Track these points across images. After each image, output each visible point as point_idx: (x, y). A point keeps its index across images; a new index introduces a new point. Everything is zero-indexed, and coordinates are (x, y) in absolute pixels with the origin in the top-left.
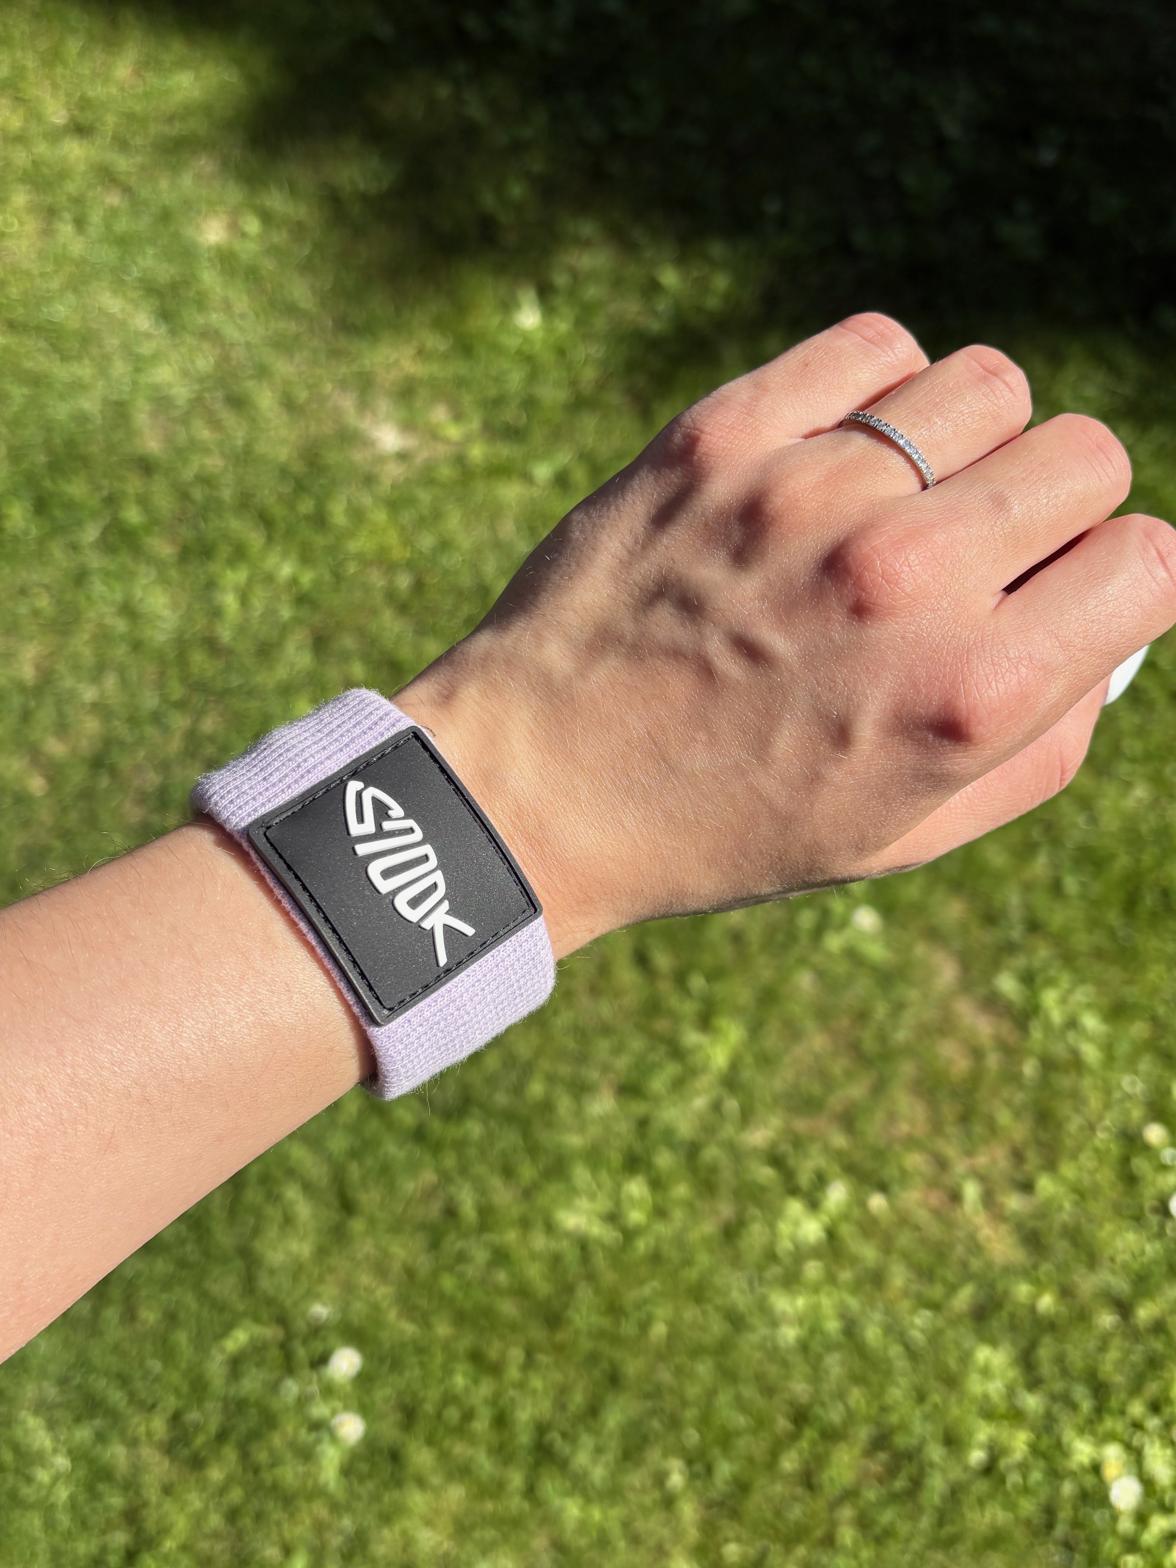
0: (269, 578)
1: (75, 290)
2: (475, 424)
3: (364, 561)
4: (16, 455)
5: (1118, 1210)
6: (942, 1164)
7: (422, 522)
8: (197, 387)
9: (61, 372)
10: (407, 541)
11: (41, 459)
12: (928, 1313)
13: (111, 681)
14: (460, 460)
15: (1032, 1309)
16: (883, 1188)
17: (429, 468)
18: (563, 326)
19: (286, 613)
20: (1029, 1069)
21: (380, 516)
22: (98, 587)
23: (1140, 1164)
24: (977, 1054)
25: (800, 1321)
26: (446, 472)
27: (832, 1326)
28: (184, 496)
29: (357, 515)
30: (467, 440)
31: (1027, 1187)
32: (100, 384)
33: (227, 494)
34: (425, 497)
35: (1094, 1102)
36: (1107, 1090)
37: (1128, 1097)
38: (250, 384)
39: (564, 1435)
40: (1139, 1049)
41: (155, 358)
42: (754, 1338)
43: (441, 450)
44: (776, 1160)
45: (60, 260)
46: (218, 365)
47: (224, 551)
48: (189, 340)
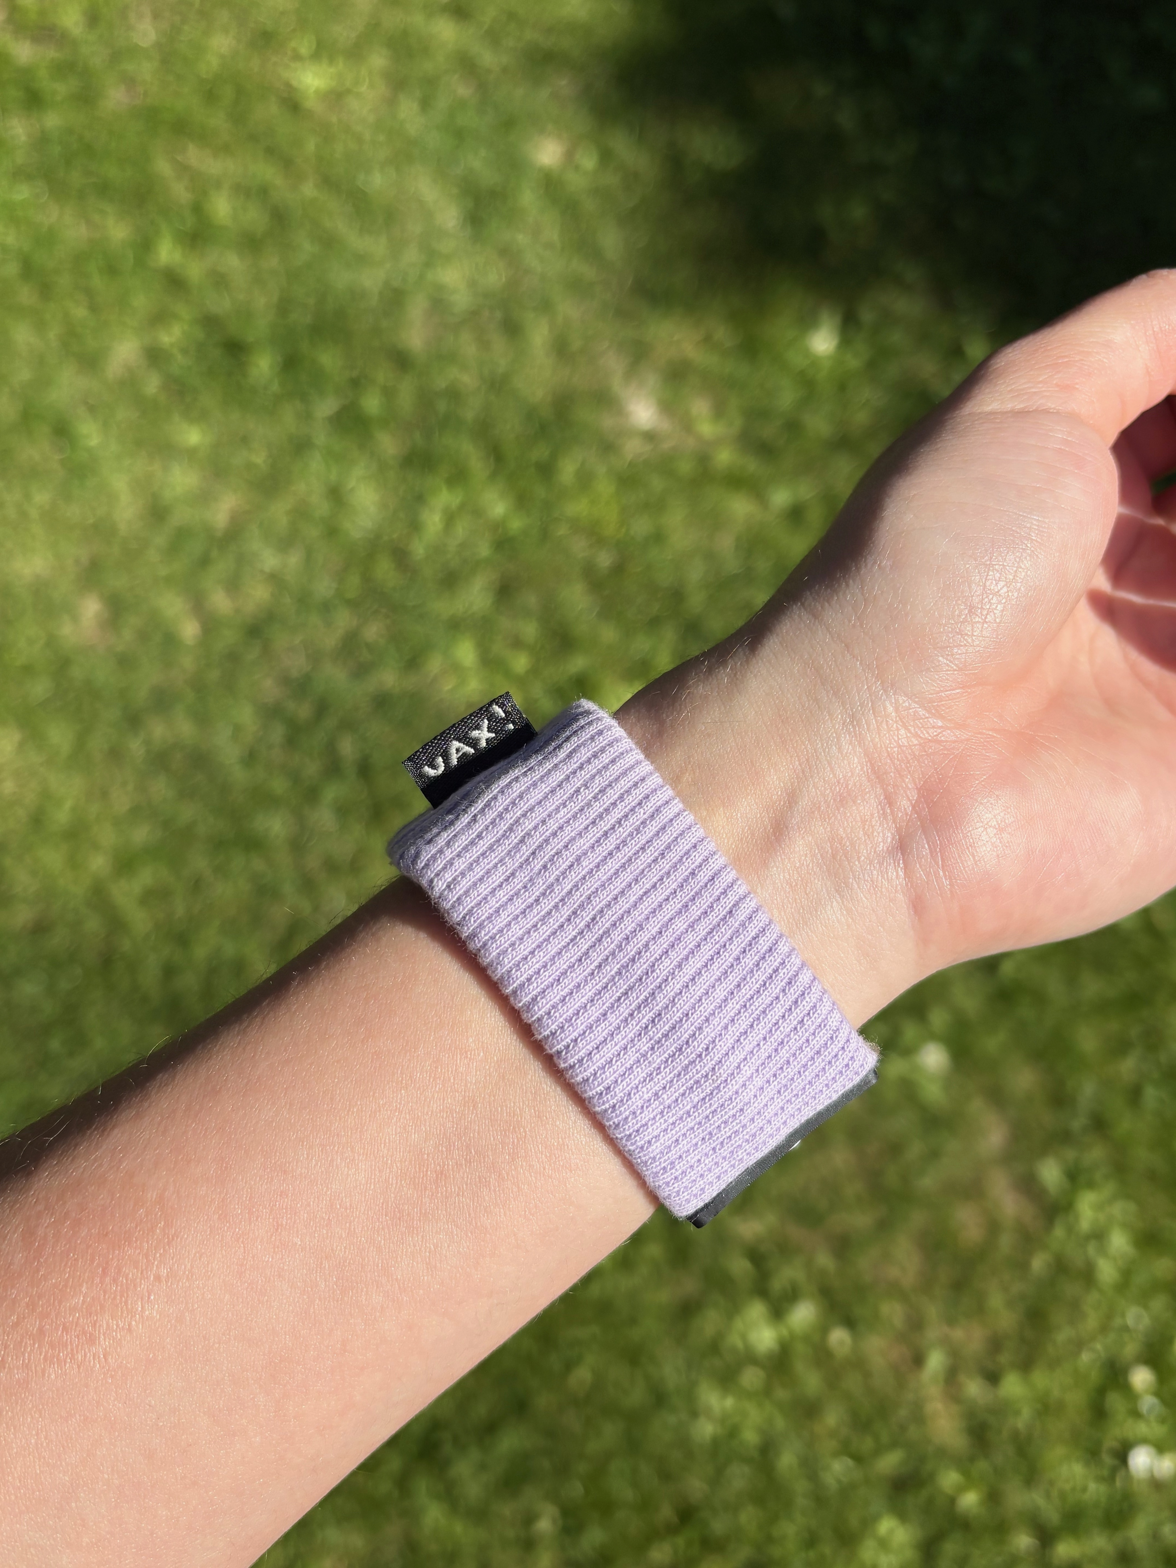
0: (478, 512)
1: (398, 166)
2: (733, 428)
4: (284, 307)
5: (1076, 1438)
6: (916, 1324)
7: (646, 506)
8: (478, 300)
9: (356, 242)
10: (624, 521)
11: (307, 319)
12: (850, 1462)
15: (952, 1501)
16: (850, 1323)
17: (671, 458)
20: (1039, 1263)
21: (607, 488)
22: (316, 462)
23: (1115, 1401)
24: (993, 1227)
25: (723, 1420)
27: (751, 1437)
28: (428, 404)
29: (586, 479)
30: (719, 441)
31: (993, 1378)
34: (657, 484)
35: (1092, 1321)
36: (1110, 1313)
37: (1126, 1329)
38: (530, 315)
39: (456, 1439)
40: (1156, 1287)
41: (448, 258)
42: (671, 1419)
43: (689, 443)
44: (757, 1257)
45: (394, 133)
46: (507, 285)
47: (447, 469)
48: (489, 252)
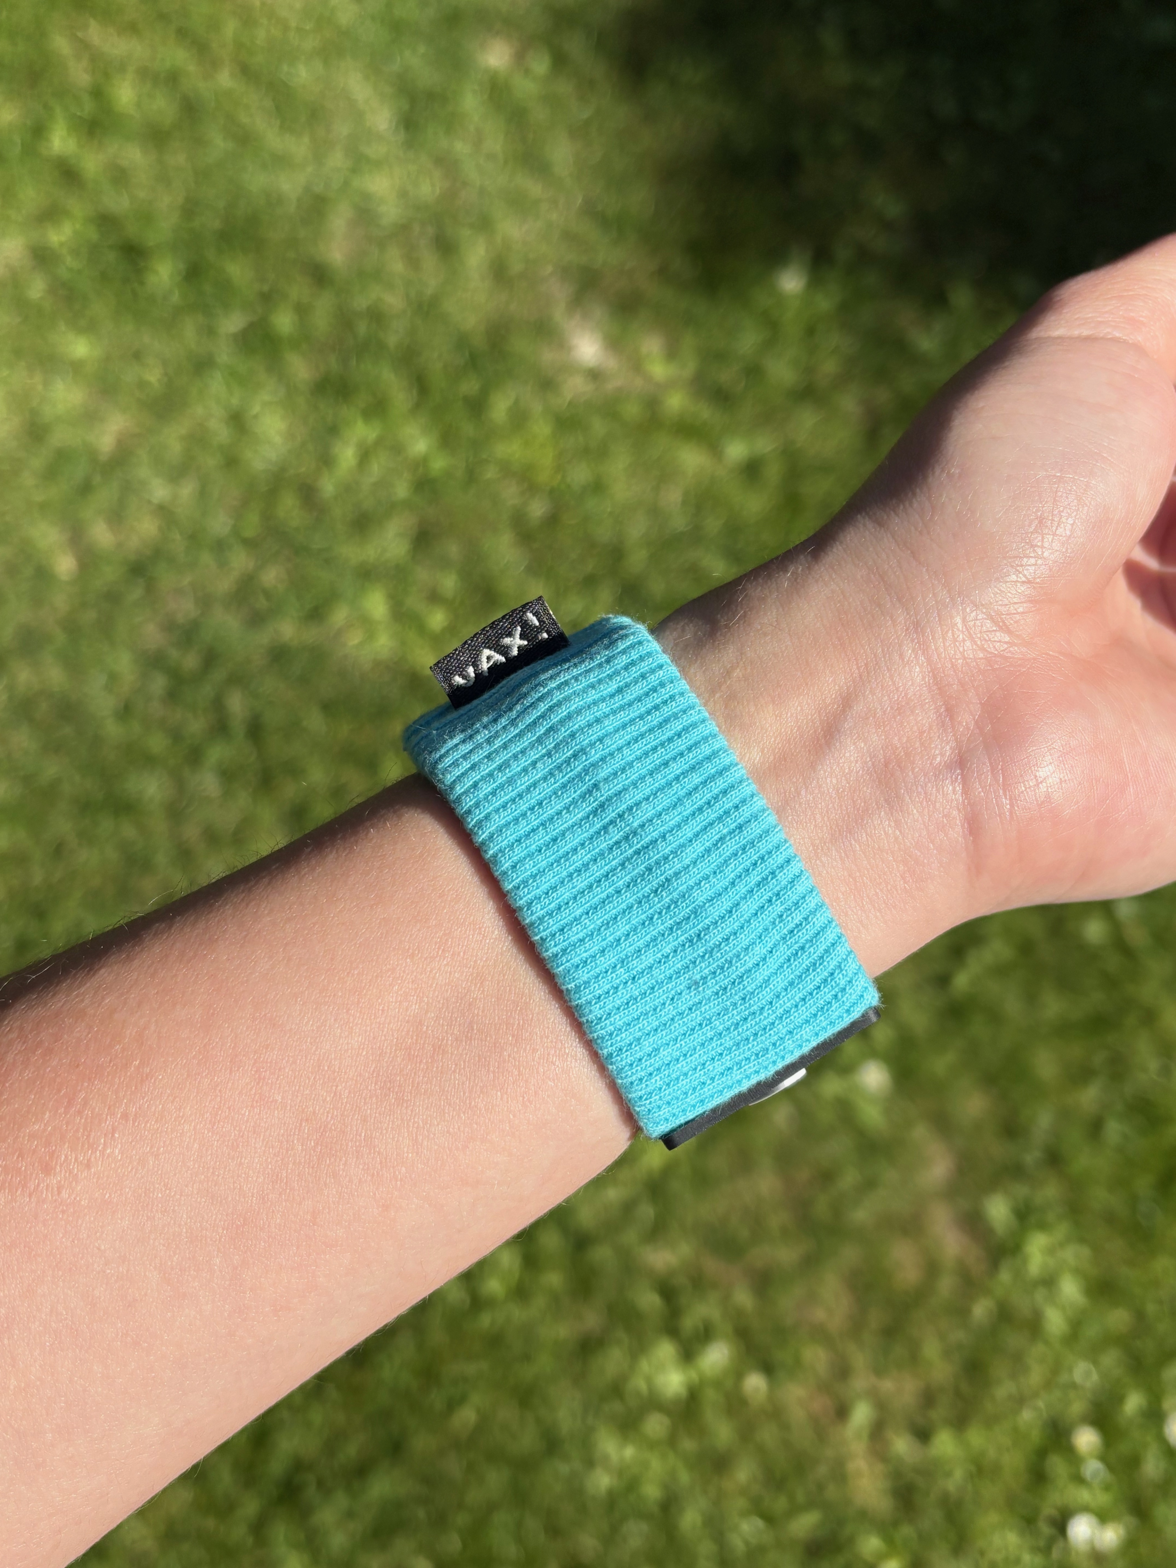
0: (397, 449)
1: (326, 59)
2: (687, 370)
3: (506, 469)
4: (190, 209)
5: (1011, 1503)
6: (843, 1372)
7: (585, 452)
8: (409, 213)
9: (275, 140)
10: (560, 468)
11: (215, 223)
12: (760, 1523)
13: (187, 490)
14: (652, 403)
16: (768, 1369)
17: (616, 399)
18: (824, 304)
19: (402, 490)
20: (981, 1310)
23: (1057, 1465)
25: (621, 1471)
26: (632, 410)
27: (652, 1491)
28: (347, 324)
29: (519, 418)
30: (670, 384)
31: (923, 1435)
32: (310, 169)
35: (1036, 1376)
36: (1056, 1368)
37: (1074, 1386)
38: (467, 232)
39: (320, 1484)
40: (1109, 1340)
41: (378, 164)
42: (564, 1468)
43: (638, 384)
44: (667, 1291)
45: (324, 21)
46: (441, 198)
47: (364, 399)
48: (423, 159)
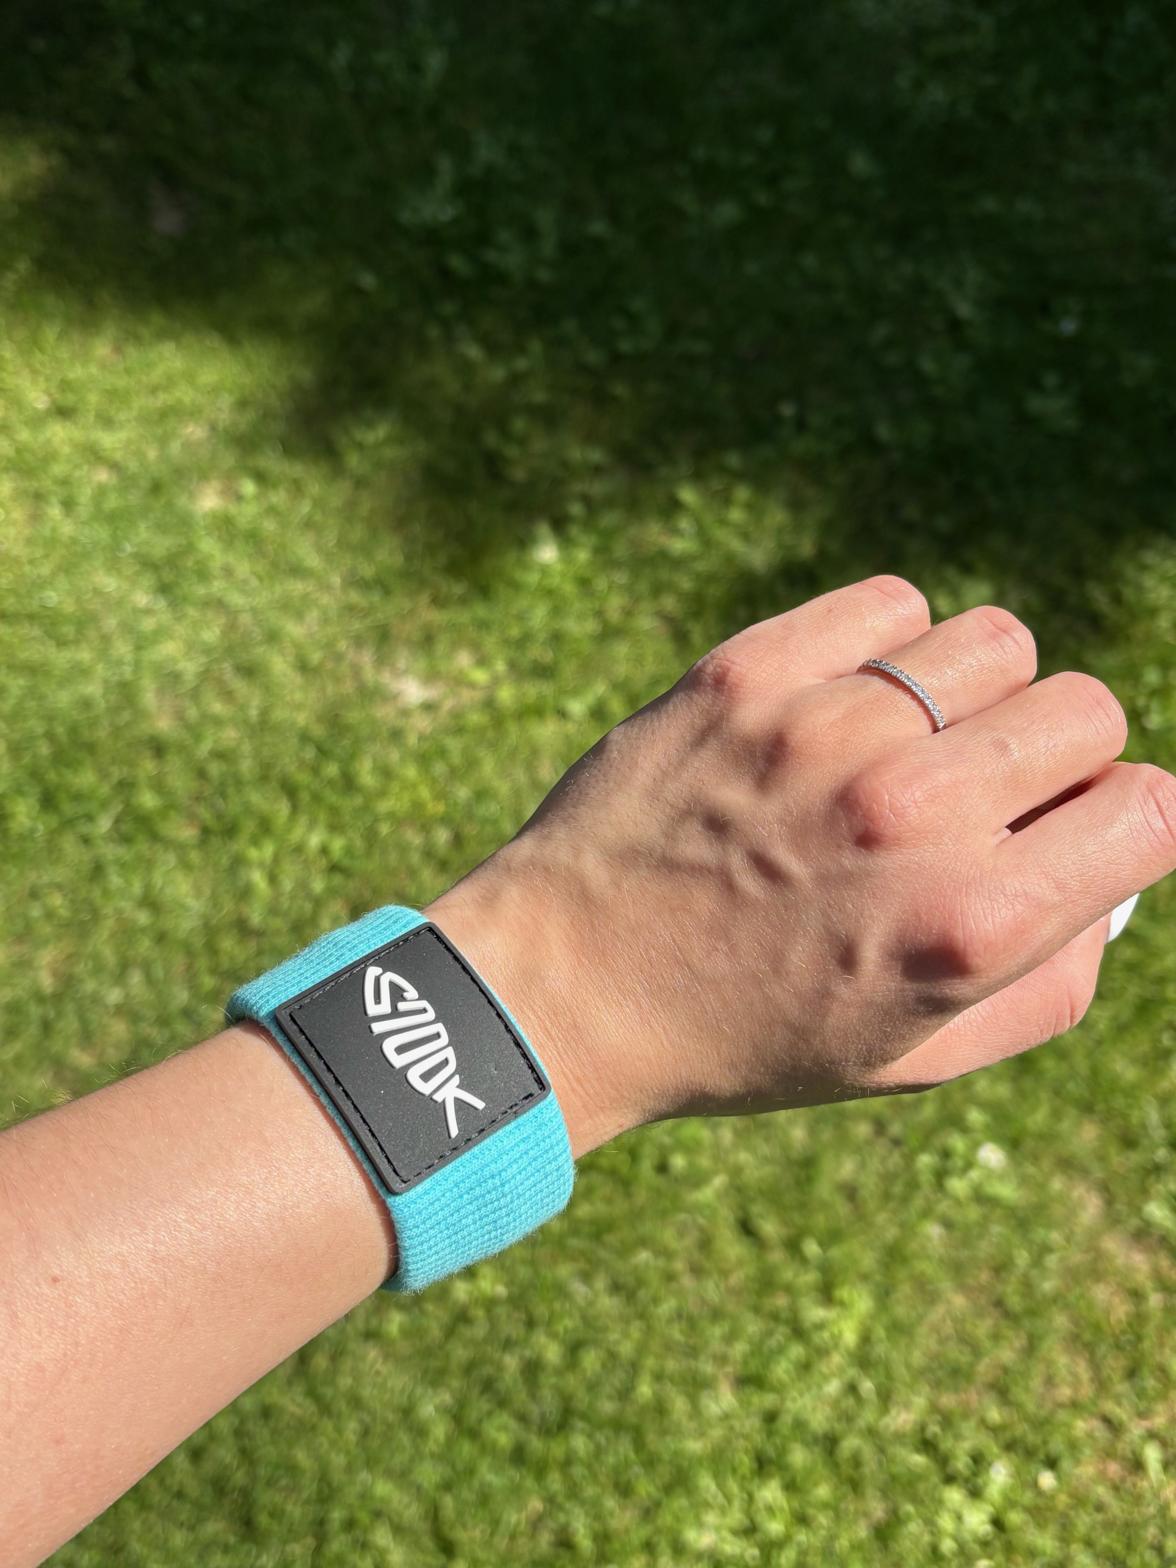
0: (299, 849)
1: (67, 572)
2: (500, 666)
3: (397, 821)
4: (15, 750)
6: (1115, 1429)
7: (454, 773)
8: (203, 660)
9: (61, 659)
10: (440, 795)
11: (44, 749)
14: (489, 704)
16: (1051, 1463)
17: (457, 715)
18: (583, 555)
21: (411, 772)
22: (115, 880)
24: (1136, 1296)
26: (476, 718)
28: (202, 774)
29: (386, 773)
30: (496, 681)
32: (101, 667)
33: (246, 766)
34: (454, 745)
38: (260, 650)
41: (158, 635)
43: (467, 696)
44: (927, 1445)
45: (51, 542)
46: (224, 633)
47: (249, 826)
48: (192, 612)
